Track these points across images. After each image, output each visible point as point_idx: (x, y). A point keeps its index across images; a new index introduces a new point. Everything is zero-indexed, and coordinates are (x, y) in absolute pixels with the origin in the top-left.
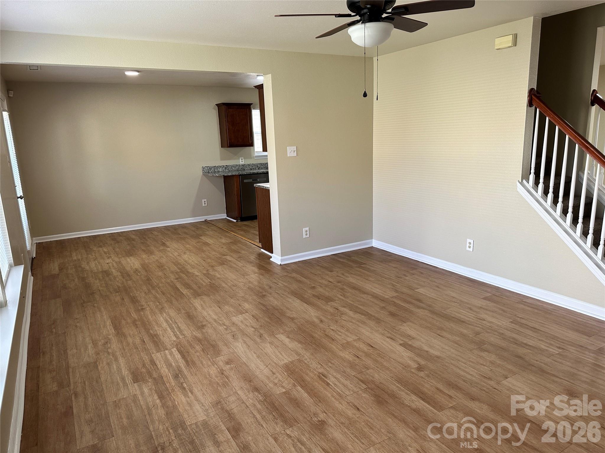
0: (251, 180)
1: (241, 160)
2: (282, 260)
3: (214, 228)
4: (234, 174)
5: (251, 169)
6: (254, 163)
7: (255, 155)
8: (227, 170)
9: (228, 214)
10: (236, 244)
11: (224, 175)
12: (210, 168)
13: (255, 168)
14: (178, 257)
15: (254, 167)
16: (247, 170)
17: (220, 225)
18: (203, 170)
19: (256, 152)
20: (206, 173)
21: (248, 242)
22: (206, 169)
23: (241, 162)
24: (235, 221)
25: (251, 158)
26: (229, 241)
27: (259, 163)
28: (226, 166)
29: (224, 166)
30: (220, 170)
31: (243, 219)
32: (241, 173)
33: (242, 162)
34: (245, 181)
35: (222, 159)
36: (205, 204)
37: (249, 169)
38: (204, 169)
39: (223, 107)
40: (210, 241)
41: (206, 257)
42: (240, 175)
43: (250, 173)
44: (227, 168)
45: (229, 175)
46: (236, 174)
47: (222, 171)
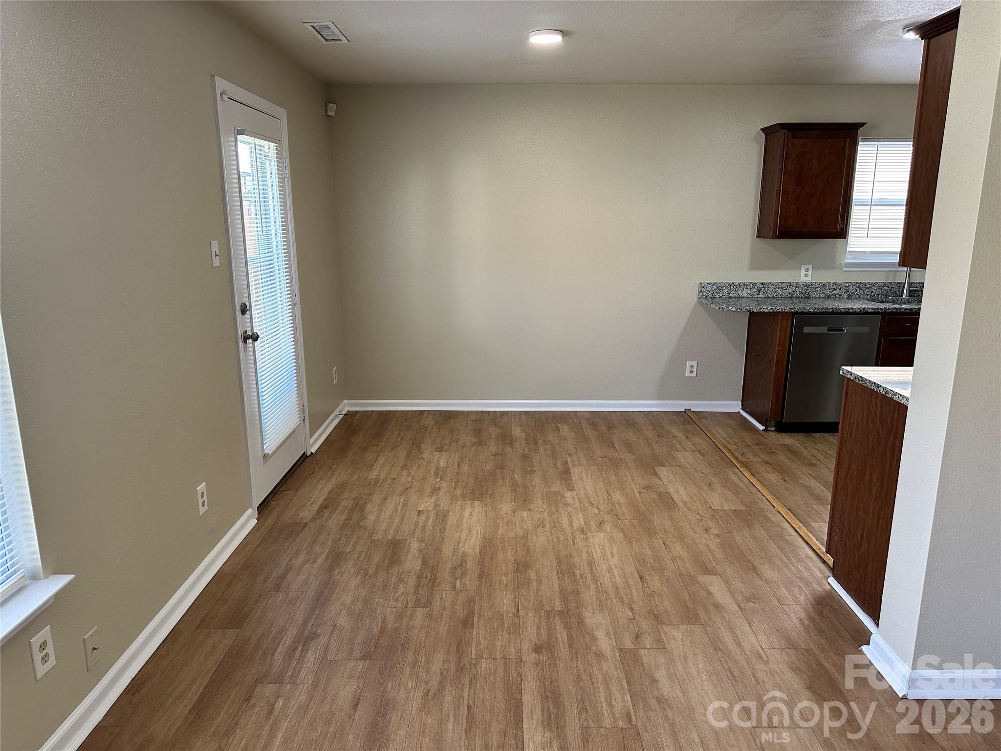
0: (823, 330)
1: (803, 272)
2: (912, 683)
3: (701, 441)
4: (779, 308)
5: (828, 297)
6: (839, 281)
7: (847, 261)
8: (761, 296)
9: (744, 403)
10: (750, 526)
11: (749, 311)
12: (720, 287)
13: (840, 295)
14: (579, 537)
15: (835, 292)
16: (816, 298)
17: (720, 434)
18: (701, 291)
19: (850, 252)
20: (706, 298)
21: (788, 525)
22: (709, 289)
23: (804, 275)
24: (761, 428)
25: (834, 268)
26: (731, 504)
27: (853, 281)
28: (762, 284)
29: (755, 284)
30: (745, 293)
31: (783, 427)
32: (799, 307)
33: (806, 276)
34: (807, 330)
35: (755, 264)
36: (691, 372)
37: (821, 296)
38: (703, 290)
39: (781, 135)
40: (679, 491)
41: (652, 561)
42: (794, 313)
43: (825, 310)
44: (763, 289)
45: (765, 310)
46: (785, 310)
47: (749, 297)
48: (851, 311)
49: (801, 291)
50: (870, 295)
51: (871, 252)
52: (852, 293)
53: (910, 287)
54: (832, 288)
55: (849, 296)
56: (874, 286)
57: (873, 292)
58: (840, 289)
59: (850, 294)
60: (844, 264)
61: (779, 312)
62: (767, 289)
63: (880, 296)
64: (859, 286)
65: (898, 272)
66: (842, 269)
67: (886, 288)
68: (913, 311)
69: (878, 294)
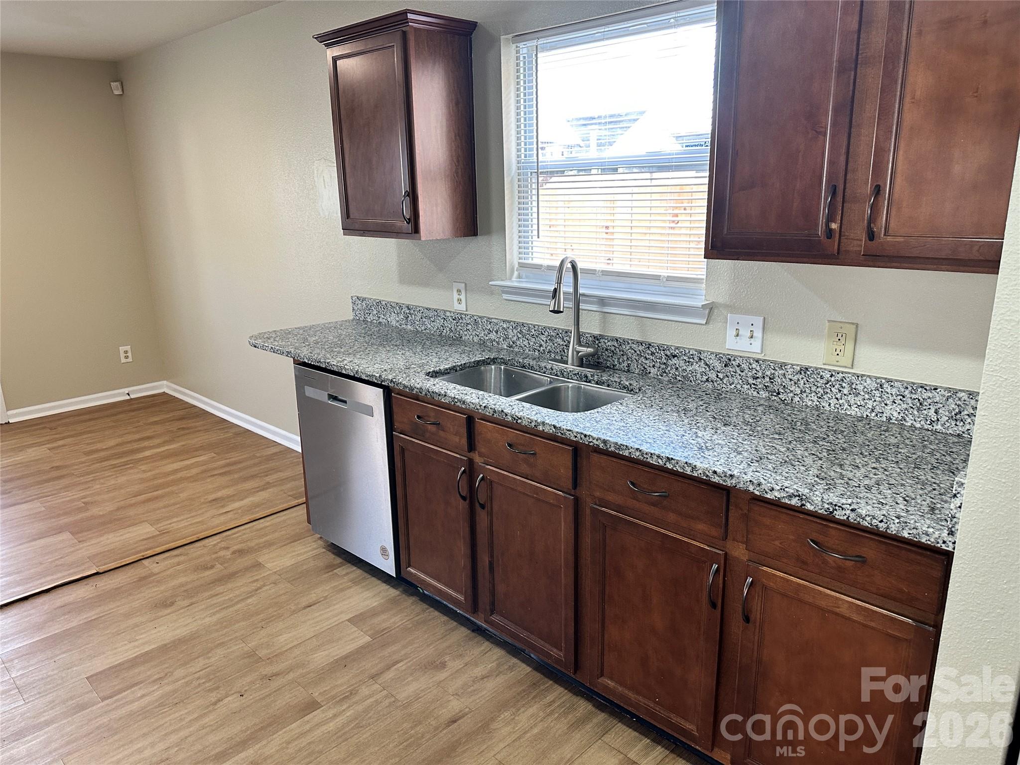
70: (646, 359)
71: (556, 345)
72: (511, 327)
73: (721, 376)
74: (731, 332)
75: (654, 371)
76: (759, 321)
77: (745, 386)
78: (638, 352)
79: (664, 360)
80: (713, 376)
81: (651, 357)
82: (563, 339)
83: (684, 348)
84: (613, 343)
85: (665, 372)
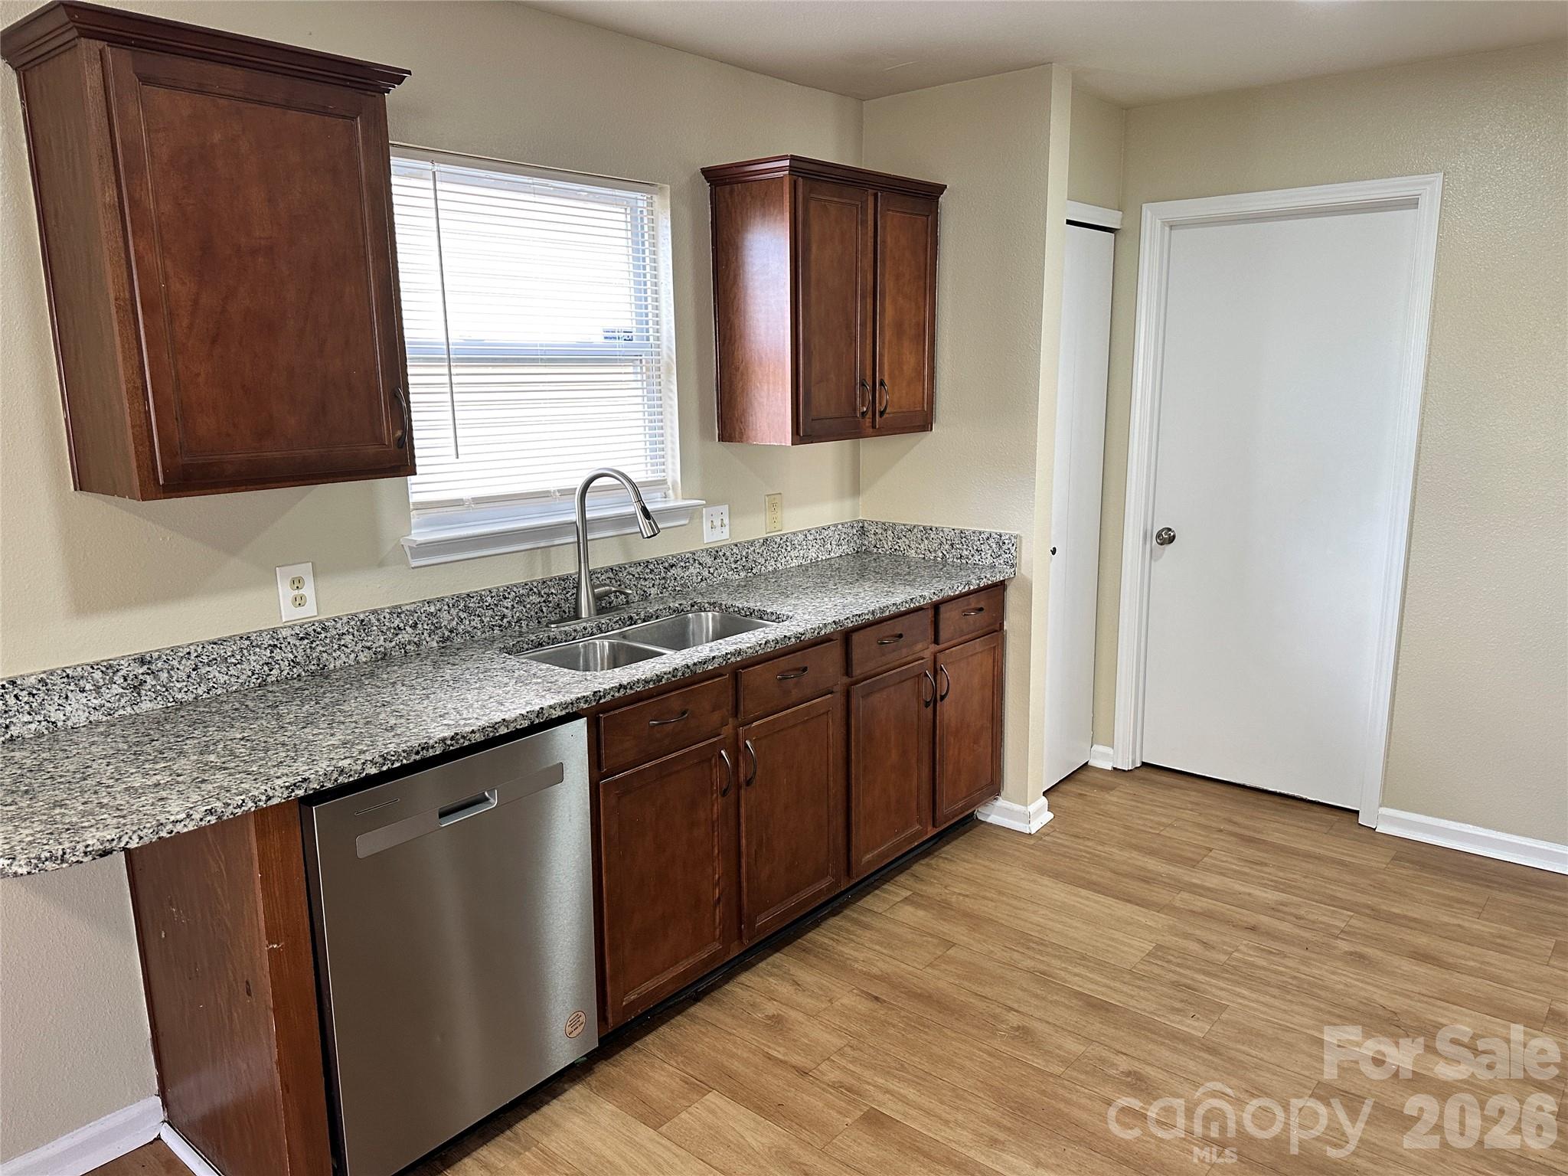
0: (424, 823)
1: (285, 592)
6: (406, 602)
8: (146, 706)
13: (418, 645)
15: (404, 637)
19: (420, 507)
23: (293, 603)
25: (381, 564)
27: (446, 595)
28: (142, 661)
29: (110, 669)
30: (76, 709)
33: (299, 601)
37: (362, 658)
39: (85, 61)
42: (308, 801)
43: (417, 753)
44: (148, 678)
45: (179, 828)
46: (269, 798)
47: (99, 723)
48: (503, 731)
49: (291, 656)
50: (500, 626)
51: (478, 501)
52: (451, 632)
53: (593, 587)
54: (389, 629)
55: (444, 639)
56: (505, 598)
57: (504, 616)
58: (415, 626)
59: (447, 633)
60: (411, 548)
61: (246, 814)
62: (164, 676)
63: (524, 623)
64: (464, 603)
65: (552, 549)
66: (407, 563)
67: (534, 599)
68: (664, 681)
69: (519, 620)
70: (645, 579)
71: (528, 606)
72: (446, 607)
73: (712, 570)
74: (706, 526)
75: (653, 591)
76: (725, 508)
77: (730, 573)
78: (637, 576)
79: (663, 574)
80: (706, 573)
81: (651, 576)
82: (540, 593)
83: (679, 554)
84: (607, 575)
85: (665, 588)
